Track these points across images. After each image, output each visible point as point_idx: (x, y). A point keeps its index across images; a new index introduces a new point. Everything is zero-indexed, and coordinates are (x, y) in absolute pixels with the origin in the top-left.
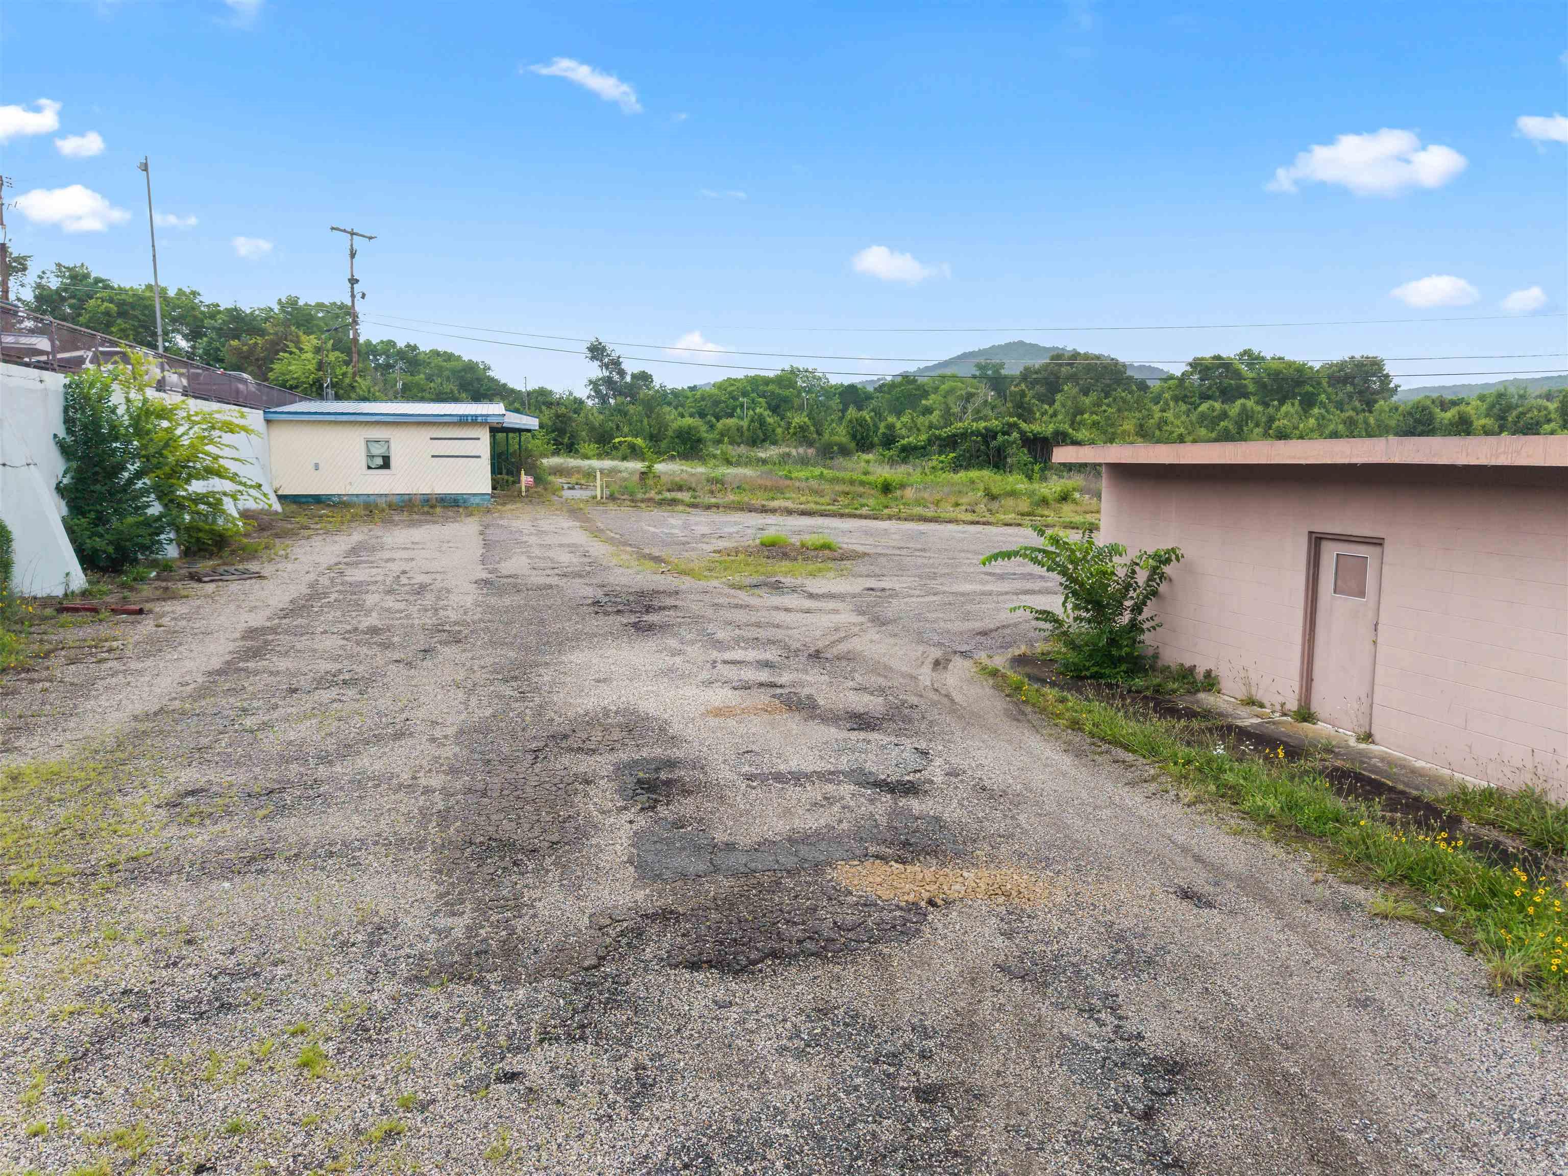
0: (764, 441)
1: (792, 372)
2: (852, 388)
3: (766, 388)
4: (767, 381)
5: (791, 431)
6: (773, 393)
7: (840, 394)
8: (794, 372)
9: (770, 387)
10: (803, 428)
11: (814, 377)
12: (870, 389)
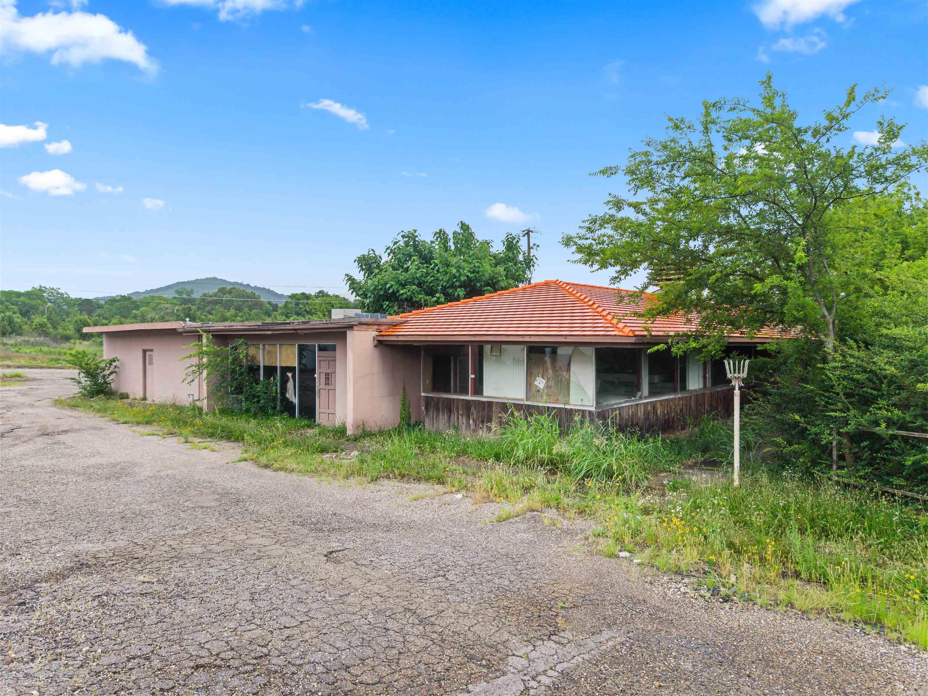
0: (12, 333)
1: (40, 290)
2: (88, 301)
3: (18, 299)
4: (19, 295)
5: (34, 327)
6: (23, 303)
7: (79, 305)
8: (41, 290)
9: (22, 299)
10: (42, 326)
11: (58, 293)
12: (102, 302)
